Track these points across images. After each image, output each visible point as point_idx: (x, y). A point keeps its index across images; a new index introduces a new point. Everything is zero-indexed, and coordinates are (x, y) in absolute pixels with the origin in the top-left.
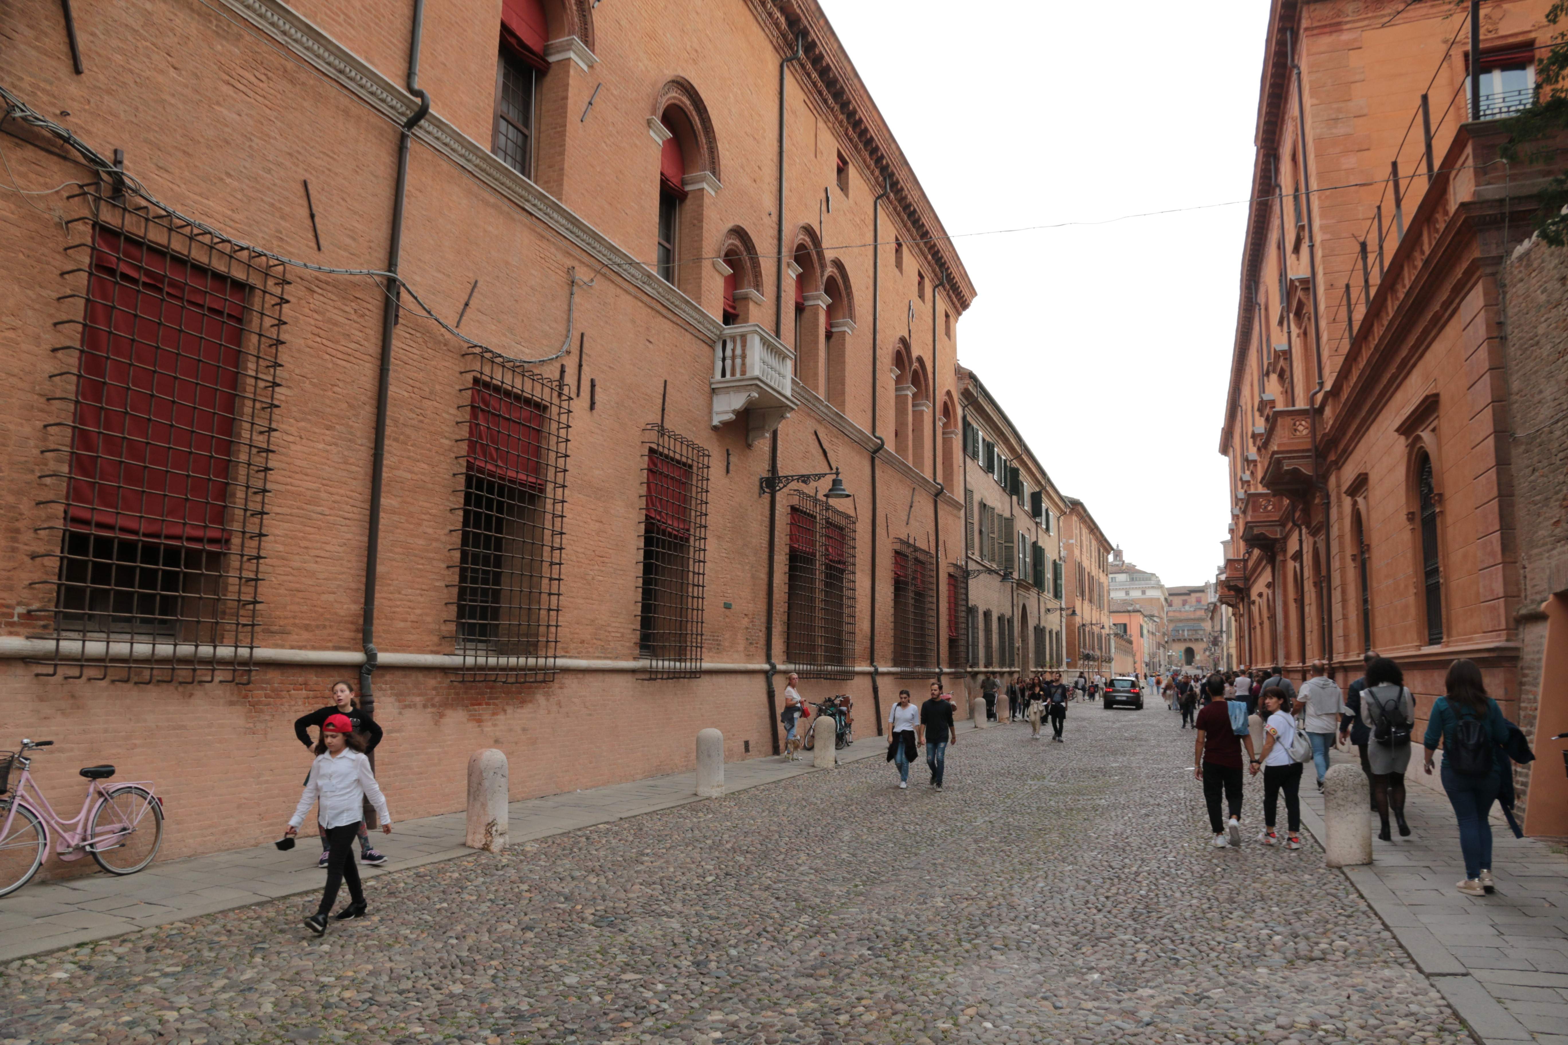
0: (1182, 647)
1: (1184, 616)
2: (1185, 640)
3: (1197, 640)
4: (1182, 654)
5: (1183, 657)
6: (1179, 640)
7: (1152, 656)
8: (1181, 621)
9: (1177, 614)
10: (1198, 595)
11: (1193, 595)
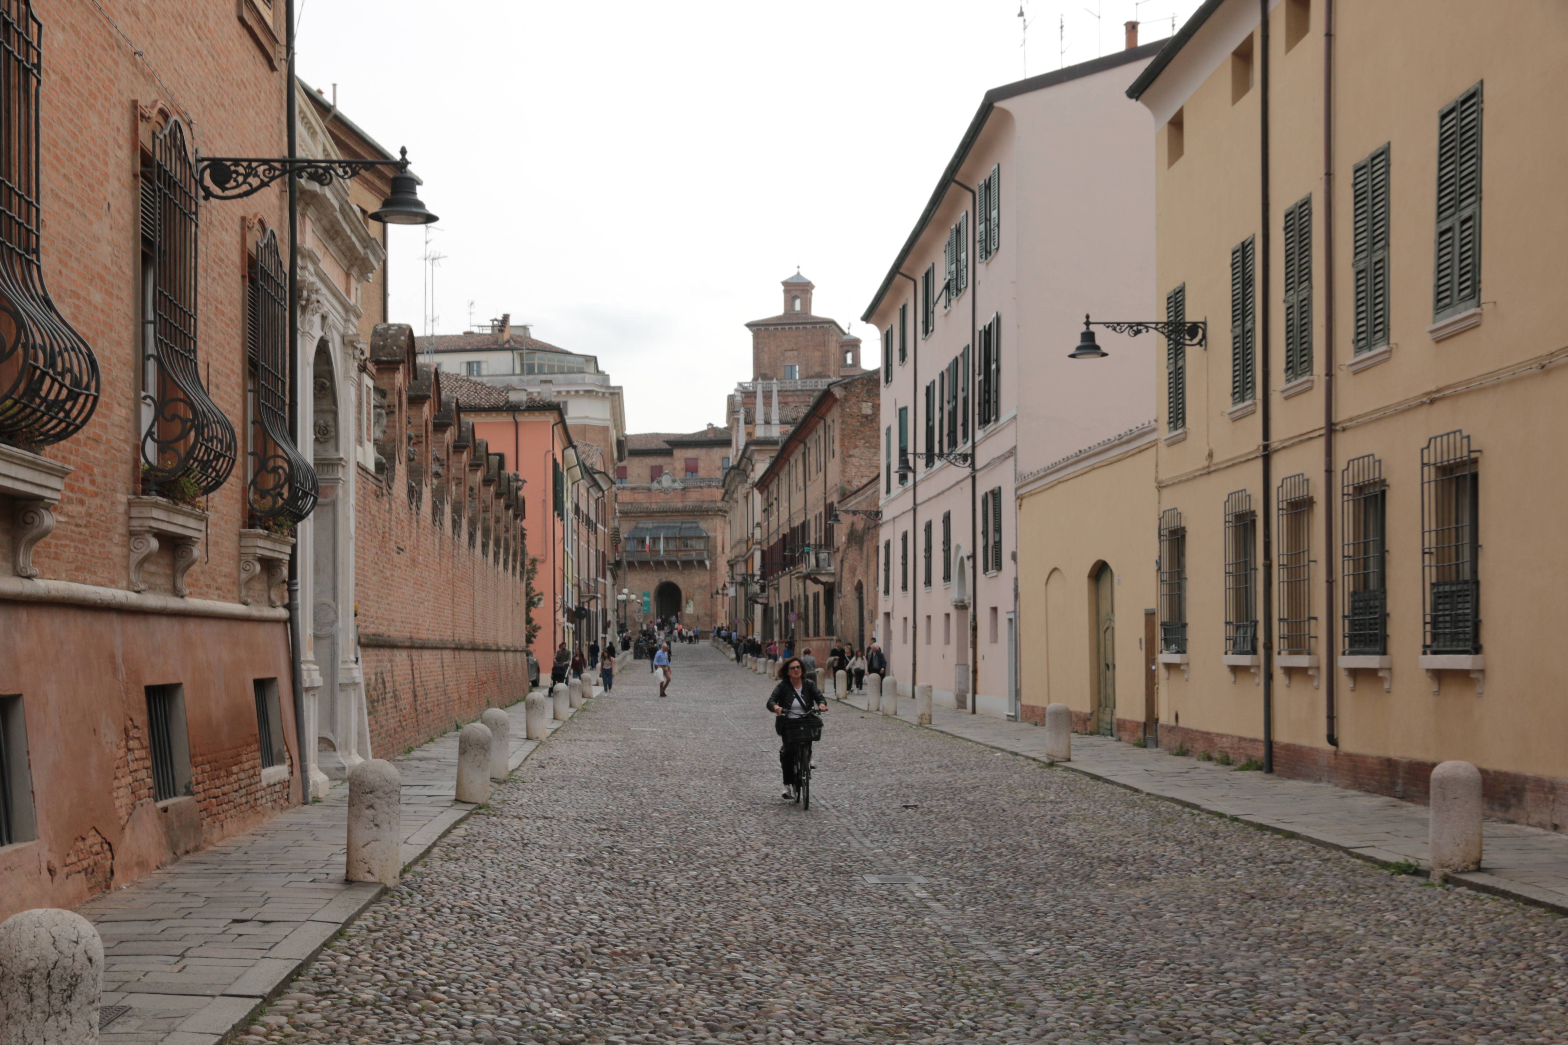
0: (651, 581)
1: (656, 502)
2: (659, 564)
3: (688, 564)
4: (650, 599)
5: (653, 609)
6: (644, 565)
7: (587, 593)
8: (650, 514)
9: (641, 497)
10: (691, 453)
11: (678, 453)
